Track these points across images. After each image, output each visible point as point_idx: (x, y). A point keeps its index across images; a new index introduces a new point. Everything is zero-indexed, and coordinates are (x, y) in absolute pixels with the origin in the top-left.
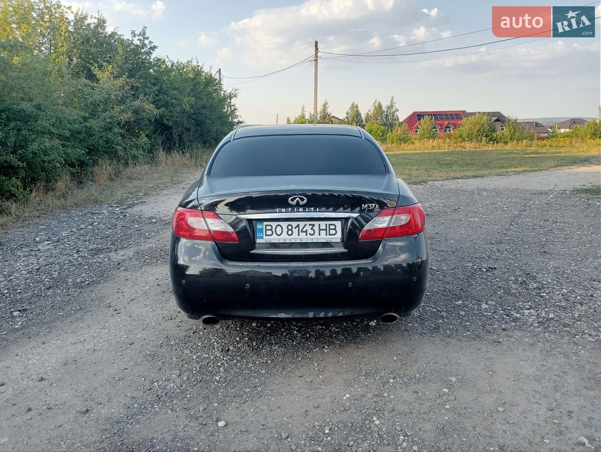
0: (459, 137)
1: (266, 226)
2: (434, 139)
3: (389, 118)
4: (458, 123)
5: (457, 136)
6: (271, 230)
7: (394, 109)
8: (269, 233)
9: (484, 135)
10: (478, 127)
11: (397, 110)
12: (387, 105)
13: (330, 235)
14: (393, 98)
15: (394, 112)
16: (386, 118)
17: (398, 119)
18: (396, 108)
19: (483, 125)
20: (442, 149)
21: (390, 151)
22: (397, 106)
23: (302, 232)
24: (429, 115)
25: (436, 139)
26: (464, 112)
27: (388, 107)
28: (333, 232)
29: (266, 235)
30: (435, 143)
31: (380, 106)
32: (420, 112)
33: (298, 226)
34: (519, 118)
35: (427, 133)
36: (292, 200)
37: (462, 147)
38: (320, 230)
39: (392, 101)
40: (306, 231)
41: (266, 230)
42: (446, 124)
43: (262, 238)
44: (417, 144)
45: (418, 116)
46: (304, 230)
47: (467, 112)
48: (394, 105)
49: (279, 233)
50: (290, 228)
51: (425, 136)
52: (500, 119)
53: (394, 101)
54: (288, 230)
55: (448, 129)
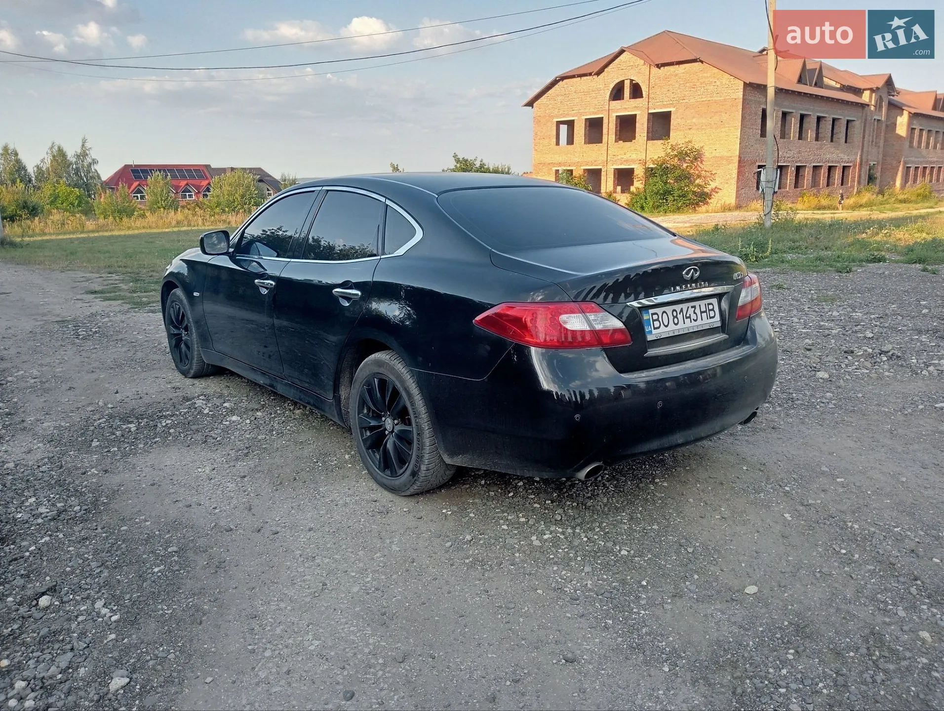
0: (217, 207)
1: (653, 314)
2: (177, 210)
3: (83, 175)
4: (201, 184)
5: (213, 204)
6: (658, 320)
7: (89, 160)
8: (657, 324)
9: (252, 203)
10: (241, 191)
11: (95, 162)
12: (76, 152)
13: (711, 318)
14: (84, 142)
15: (90, 165)
16: (76, 174)
17: (99, 177)
18: (93, 157)
19: (248, 187)
20: (194, 226)
21: (107, 231)
22: (93, 154)
23: (687, 318)
24: (160, 171)
25: (179, 209)
26: (208, 166)
27: (78, 156)
28: (712, 314)
29: (655, 328)
30: (180, 216)
31: (61, 153)
32: (136, 166)
33: (682, 310)
34: (298, 177)
35: (162, 200)
36: (687, 273)
37: (224, 221)
38: (702, 312)
39: (83, 145)
40: (690, 317)
41: (654, 321)
42: (183, 185)
43: (651, 332)
44: (151, 218)
45: (135, 171)
46: (688, 315)
47: (213, 167)
48: (87, 152)
49: (666, 324)
50: (675, 314)
51: (159, 205)
52: (263, 178)
53: (88, 145)
54: (674, 317)
55: (187, 194)
